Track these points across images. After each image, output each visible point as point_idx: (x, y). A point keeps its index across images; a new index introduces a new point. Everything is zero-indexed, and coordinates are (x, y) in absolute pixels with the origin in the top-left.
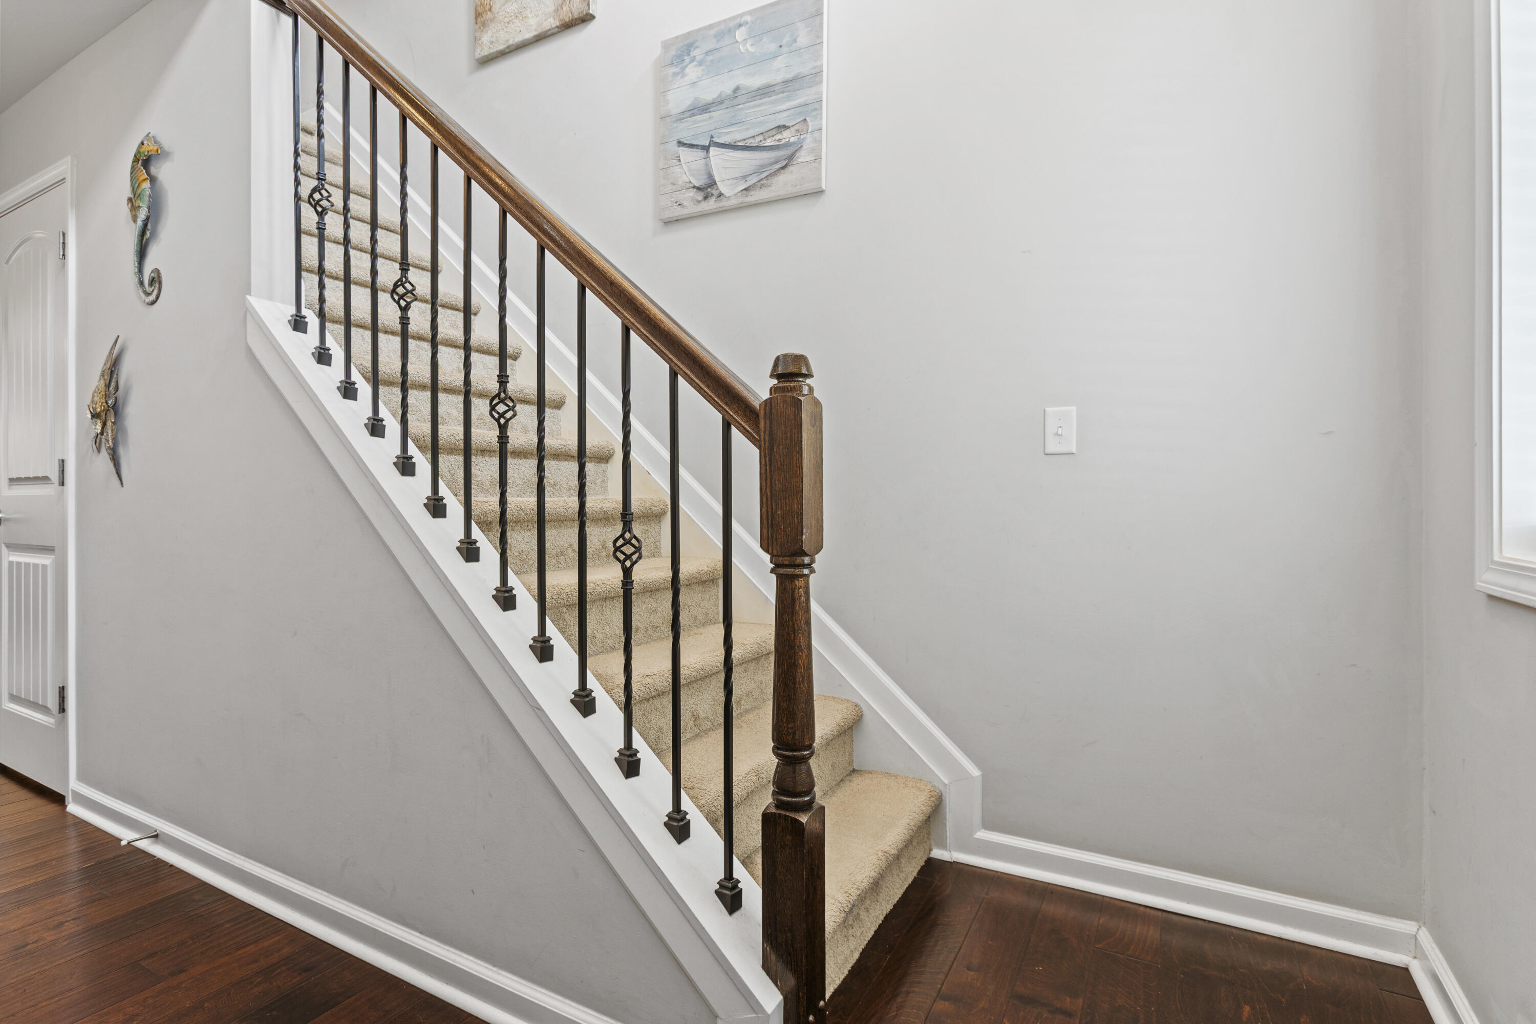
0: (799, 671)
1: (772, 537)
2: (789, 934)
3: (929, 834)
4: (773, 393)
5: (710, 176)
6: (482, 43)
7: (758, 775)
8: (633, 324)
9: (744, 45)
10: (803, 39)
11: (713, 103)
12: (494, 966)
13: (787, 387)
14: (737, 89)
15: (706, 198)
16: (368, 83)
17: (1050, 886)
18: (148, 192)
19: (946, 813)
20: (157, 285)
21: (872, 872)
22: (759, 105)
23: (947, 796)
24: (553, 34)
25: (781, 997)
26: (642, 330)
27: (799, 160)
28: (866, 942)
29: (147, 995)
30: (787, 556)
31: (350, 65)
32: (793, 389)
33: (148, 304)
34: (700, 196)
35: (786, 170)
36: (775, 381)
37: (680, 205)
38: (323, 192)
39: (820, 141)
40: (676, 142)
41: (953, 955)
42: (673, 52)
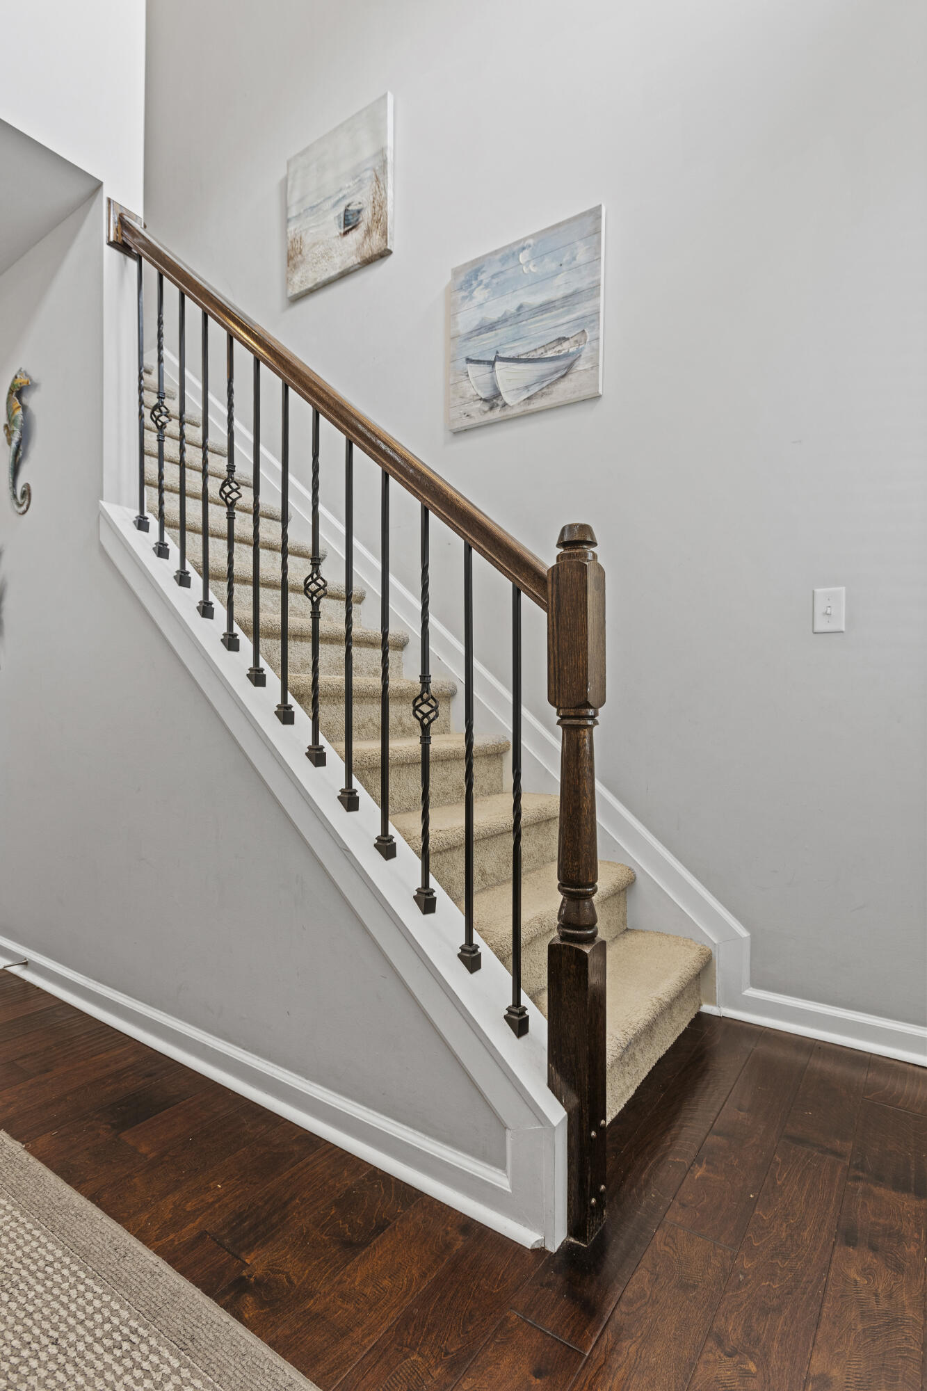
0: (583, 814)
1: (559, 691)
2: (573, 1056)
3: (699, 990)
4: (560, 560)
5: (496, 388)
6: (294, 283)
7: (541, 923)
8: (431, 505)
9: (527, 267)
10: (582, 257)
11: (499, 321)
12: (307, 1079)
13: (573, 554)
14: (520, 308)
15: (491, 408)
16: (201, 310)
17: (817, 1043)
18: (21, 418)
19: (715, 971)
20: (27, 497)
21: (647, 1015)
22: (542, 320)
23: (717, 956)
24: (356, 270)
25: (565, 1113)
26: (440, 510)
27: (578, 368)
28: (640, 1081)
29: (21, 1088)
30: (573, 708)
31: (186, 296)
32: (578, 555)
33: (20, 514)
34: (486, 408)
35: (566, 379)
36: (561, 550)
37: (468, 416)
38: (162, 408)
39: (598, 350)
40: (464, 360)
41: (724, 1097)
42: (462, 278)
